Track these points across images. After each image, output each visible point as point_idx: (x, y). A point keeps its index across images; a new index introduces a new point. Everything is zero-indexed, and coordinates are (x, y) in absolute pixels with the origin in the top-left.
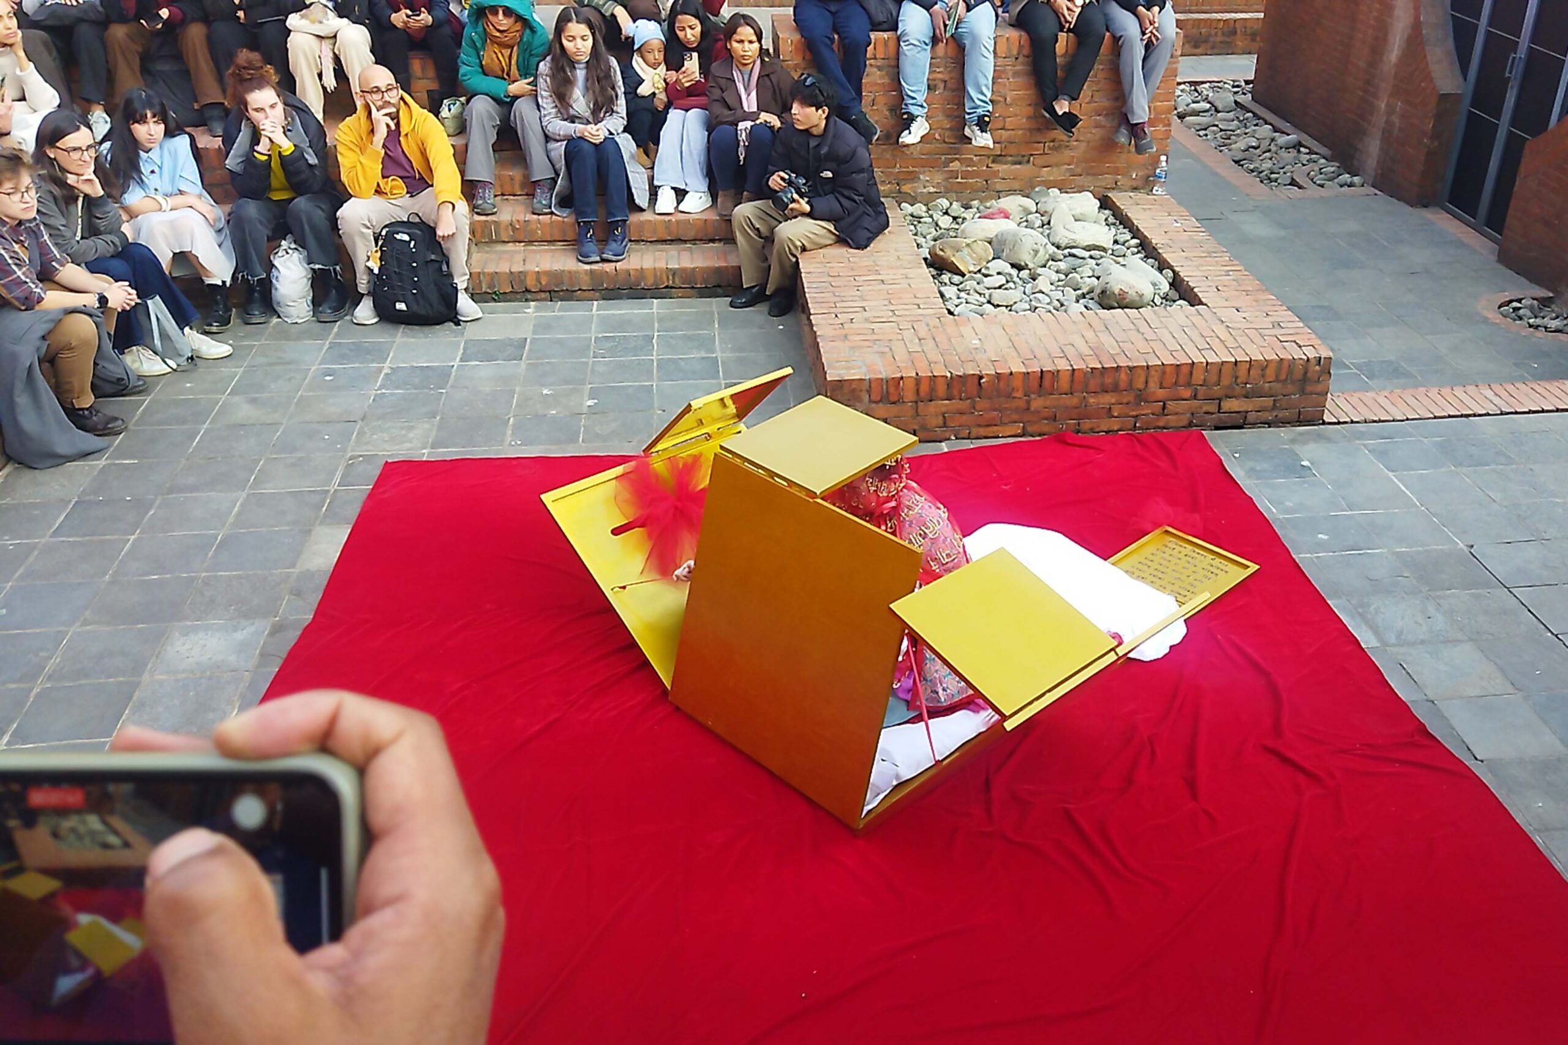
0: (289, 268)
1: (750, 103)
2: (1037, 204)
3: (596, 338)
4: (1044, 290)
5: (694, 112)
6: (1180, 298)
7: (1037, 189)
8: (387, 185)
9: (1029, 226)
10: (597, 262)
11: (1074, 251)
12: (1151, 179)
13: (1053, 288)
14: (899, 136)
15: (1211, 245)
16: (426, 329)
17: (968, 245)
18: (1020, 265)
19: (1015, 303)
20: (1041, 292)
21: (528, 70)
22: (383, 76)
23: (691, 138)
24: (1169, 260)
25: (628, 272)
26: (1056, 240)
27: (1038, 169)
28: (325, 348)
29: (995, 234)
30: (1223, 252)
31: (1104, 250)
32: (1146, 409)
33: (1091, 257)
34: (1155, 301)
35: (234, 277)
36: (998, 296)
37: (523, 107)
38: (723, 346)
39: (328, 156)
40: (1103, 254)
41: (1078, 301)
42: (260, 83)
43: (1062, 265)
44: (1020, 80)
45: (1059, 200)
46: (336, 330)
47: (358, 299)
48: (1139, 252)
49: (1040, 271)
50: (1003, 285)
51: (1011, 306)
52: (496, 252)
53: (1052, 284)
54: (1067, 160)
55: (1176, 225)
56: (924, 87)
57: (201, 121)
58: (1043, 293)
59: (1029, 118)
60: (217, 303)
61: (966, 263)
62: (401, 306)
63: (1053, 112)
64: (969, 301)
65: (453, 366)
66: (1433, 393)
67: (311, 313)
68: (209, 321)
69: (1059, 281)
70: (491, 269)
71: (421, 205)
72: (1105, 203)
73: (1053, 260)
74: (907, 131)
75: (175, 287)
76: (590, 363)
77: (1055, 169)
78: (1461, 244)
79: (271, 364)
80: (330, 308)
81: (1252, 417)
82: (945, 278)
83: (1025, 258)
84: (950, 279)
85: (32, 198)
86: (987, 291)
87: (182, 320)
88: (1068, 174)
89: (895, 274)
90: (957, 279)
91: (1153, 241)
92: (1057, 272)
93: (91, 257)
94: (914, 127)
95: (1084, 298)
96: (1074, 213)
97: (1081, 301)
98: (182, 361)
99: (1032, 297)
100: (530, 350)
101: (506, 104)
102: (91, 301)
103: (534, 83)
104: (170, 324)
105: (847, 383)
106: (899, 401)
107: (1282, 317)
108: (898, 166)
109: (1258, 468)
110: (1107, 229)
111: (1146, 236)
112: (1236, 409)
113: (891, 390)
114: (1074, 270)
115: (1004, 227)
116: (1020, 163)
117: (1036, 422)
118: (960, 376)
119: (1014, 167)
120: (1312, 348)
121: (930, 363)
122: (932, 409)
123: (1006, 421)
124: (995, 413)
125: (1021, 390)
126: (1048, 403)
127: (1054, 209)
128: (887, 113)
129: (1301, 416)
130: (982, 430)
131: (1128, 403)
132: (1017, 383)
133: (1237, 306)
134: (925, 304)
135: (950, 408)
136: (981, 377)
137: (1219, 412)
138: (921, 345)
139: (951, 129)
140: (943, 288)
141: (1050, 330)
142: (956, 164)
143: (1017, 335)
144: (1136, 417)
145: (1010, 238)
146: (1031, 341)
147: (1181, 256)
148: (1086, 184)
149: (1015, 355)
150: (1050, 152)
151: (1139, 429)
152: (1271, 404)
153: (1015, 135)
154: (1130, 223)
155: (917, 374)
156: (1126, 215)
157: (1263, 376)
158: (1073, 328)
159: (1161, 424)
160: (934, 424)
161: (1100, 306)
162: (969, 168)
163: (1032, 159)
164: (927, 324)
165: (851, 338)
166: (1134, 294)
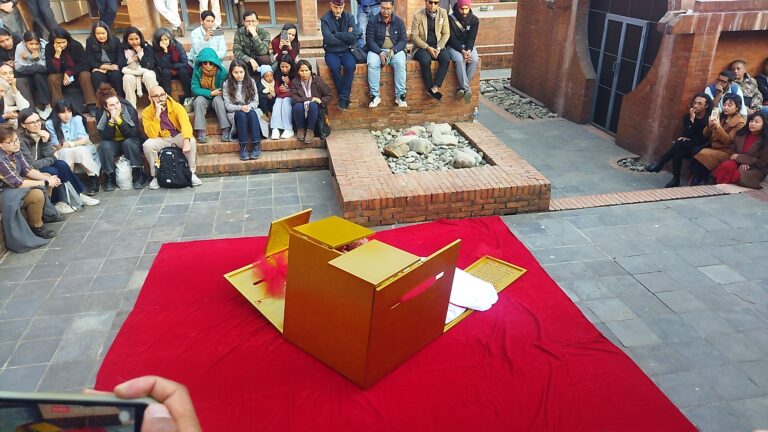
0: (123, 168)
1: (308, 94)
2: (426, 129)
5: (286, 99)
6: (486, 163)
7: (426, 123)
8: (163, 133)
9: (423, 137)
10: (248, 160)
11: (442, 146)
14: (369, 104)
16: (180, 190)
17: (399, 146)
18: (421, 153)
21: (219, 85)
22: (160, 90)
23: (285, 109)
24: (481, 148)
26: (434, 143)
27: (425, 115)
29: (409, 141)
30: (503, 144)
31: (454, 145)
32: (475, 208)
33: (449, 149)
34: (477, 165)
35: (100, 172)
37: (217, 100)
38: (301, 191)
39: (138, 123)
40: (454, 147)
41: (445, 166)
42: (111, 95)
43: (438, 152)
44: (417, 80)
45: (435, 126)
47: (151, 179)
48: (469, 146)
49: (429, 155)
50: (414, 161)
51: (418, 169)
52: (207, 158)
53: (434, 160)
54: (438, 111)
55: (483, 134)
56: (378, 85)
57: (87, 111)
58: (431, 164)
59: (421, 95)
60: (94, 183)
61: (398, 153)
62: (168, 181)
63: (431, 92)
64: (401, 168)
66: (594, 197)
67: (132, 185)
68: (90, 190)
69: (437, 159)
70: (205, 165)
71: (177, 140)
72: (454, 127)
73: (434, 150)
74: (372, 102)
75: (76, 177)
76: (246, 200)
77: (433, 115)
78: (599, 138)
79: (116, 207)
80: (140, 183)
81: (519, 210)
82: (390, 159)
83: (423, 150)
84: (392, 160)
85: (18, 143)
86: (408, 164)
87: (79, 191)
88: (438, 116)
89: (370, 159)
90: (395, 159)
91: (474, 141)
92: (436, 155)
93: (42, 166)
94: (375, 100)
95: (447, 164)
96: (441, 131)
98: (79, 207)
99: (426, 165)
101: (210, 99)
102: (42, 183)
103: (221, 91)
104: (74, 192)
105: (352, 202)
106: (373, 209)
107: (529, 169)
108: (369, 116)
109: (523, 230)
110: (455, 137)
111: (471, 139)
112: (513, 207)
113: (370, 204)
114: (443, 154)
115: (413, 138)
116: (418, 113)
117: (430, 215)
118: (398, 198)
119: (416, 115)
120: (542, 180)
121: (386, 193)
122: (387, 211)
123: (418, 215)
124: (413, 212)
125: (423, 202)
126: (435, 207)
127: (433, 131)
128: (364, 95)
129: (540, 208)
130: (408, 219)
131: (468, 206)
132: (422, 199)
133: (510, 165)
134: (383, 170)
135: (395, 211)
136: (407, 198)
137: (506, 208)
138: (382, 186)
139: (390, 100)
140: (389, 163)
141: (434, 178)
142: (393, 114)
143: (421, 180)
144: (471, 211)
145: (416, 142)
146: (427, 183)
147: (486, 147)
148: (446, 120)
149: (420, 188)
150: (430, 108)
151: (473, 216)
152: (527, 204)
153: (416, 102)
154: (464, 134)
155: (381, 198)
156: (463, 131)
157: (523, 193)
158: (444, 177)
159: (482, 214)
160: (389, 217)
161: (454, 168)
162: (398, 116)
163: (423, 111)
164: (384, 178)
165: (353, 184)
166: (468, 162)
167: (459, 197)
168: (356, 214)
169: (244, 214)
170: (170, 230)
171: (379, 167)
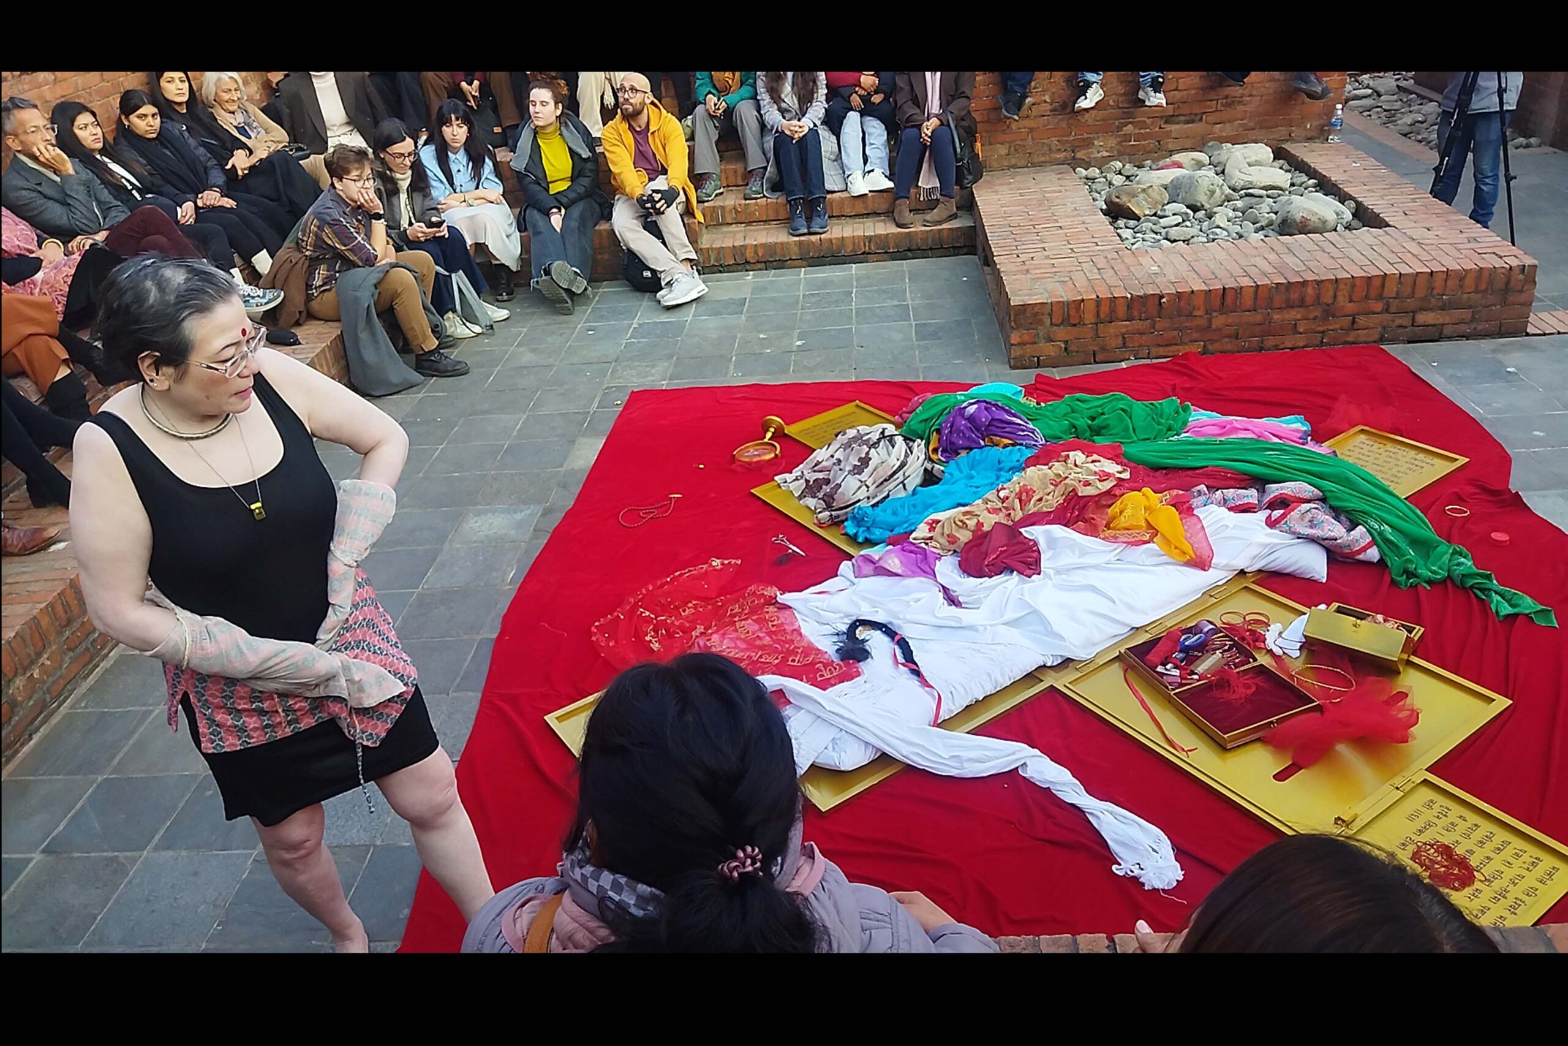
2: (1210, 157)
3: (803, 295)
4: (1221, 225)
6: (1364, 226)
7: (1210, 144)
10: (805, 234)
11: (1250, 191)
12: (1326, 128)
13: (1231, 223)
14: (1075, 103)
15: (1394, 178)
17: (1144, 190)
18: (1196, 206)
19: (1193, 237)
20: (1218, 227)
24: (1350, 193)
25: (831, 241)
26: (1229, 184)
27: (1209, 126)
28: (586, 310)
29: (1170, 180)
31: (1281, 189)
32: (1333, 325)
33: (1268, 196)
34: (1338, 229)
36: (1174, 232)
37: (744, 108)
38: (913, 295)
40: (1280, 192)
41: (1257, 232)
43: (1239, 204)
45: (1233, 150)
48: (1316, 191)
49: (1215, 210)
50: (1179, 223)
51: (1189, 240)
52: (722, 233)
53: (1229, 221)
54: (1239, 116)
55: (1354, 165)
58: (1221, 228)
59: (1200, 78)
61: (1141, 207)
65: (686, 319)
69: (1236, 217)
72: (1279, 154)
73: (1228, 201)
74: (1083, 97)
76: (798, 315)
77: (1228, 125)
81: (1448, 330)
82: (1121, 222)
83: (1202, 198)
84: (1125, 224)
86: (1163, 231)
88: (1240, 129)
90: (1132, 223)
91: (1333, 179)
92: (1234, 210)
94: (1091, 94)
95: (1263, 229)
96: (1248, 160)
97: (1261, 232)
99: (1208, 232)
100: (749, 306)
105: (1030, 307)
106: (1079, 323)
107: (1479, 233)
108: (1073, 134)
109: (1459, 375)
110: (1283, 172)
111: (1324, 176)
112: (1432, 322)
113: (1073, 313)
114: (1252, 208)
115: (1179, 174)
116: (1193, 122)
117: (1217, 341)
118: (1140, 297)
119: (1186, 126)
120: (1514, 257)
121: (1110, 287)
122: (1112, 331)
123: (1187, 340)
124: (1176, 333)
125: (1202, 309)
126: (1230, 320)
127: (1227, 159)
128: (1064, 84)
129: (1503, 329)
130: (1161, 349)
131: (1315, 318)
132: (1199, 301)
133: (1428, 226)
134: (1102, 241)
135: (1129, 328)
136: (1162, 297)
137: (1413, 325)
138: (1100, 274)
139: (1124, 94)
140: (1119, 231)
141: (1230, 255)
142: (1130, 125)
143: (1197, 261)
144: (1323, 332)
145: (1185, 181)
146: (1211, 265)
147: (1363, 190)
148: (1259, 138)
149: (1195, 276)
150: (1222, 108)
151: (1327, 344)
152: (1470, 316)
153: (1188, 95)
154: (1306, 167)
155: (1098, 297)
156: (1302, 160)
157: (1461, 286)
158: (1255, 252)
159: (1350, 339)
160: (1114, 345)
161: (1281, 235)
162: (1142, 131)
163: (1204, 117)
164: (1106, 258)
165: (1033, 272)
166: (1317, 220)
167: (1294, 295)
168: (1038, 334)
169: (792, 339)
170: (647, 366)
171: (1093, 237)
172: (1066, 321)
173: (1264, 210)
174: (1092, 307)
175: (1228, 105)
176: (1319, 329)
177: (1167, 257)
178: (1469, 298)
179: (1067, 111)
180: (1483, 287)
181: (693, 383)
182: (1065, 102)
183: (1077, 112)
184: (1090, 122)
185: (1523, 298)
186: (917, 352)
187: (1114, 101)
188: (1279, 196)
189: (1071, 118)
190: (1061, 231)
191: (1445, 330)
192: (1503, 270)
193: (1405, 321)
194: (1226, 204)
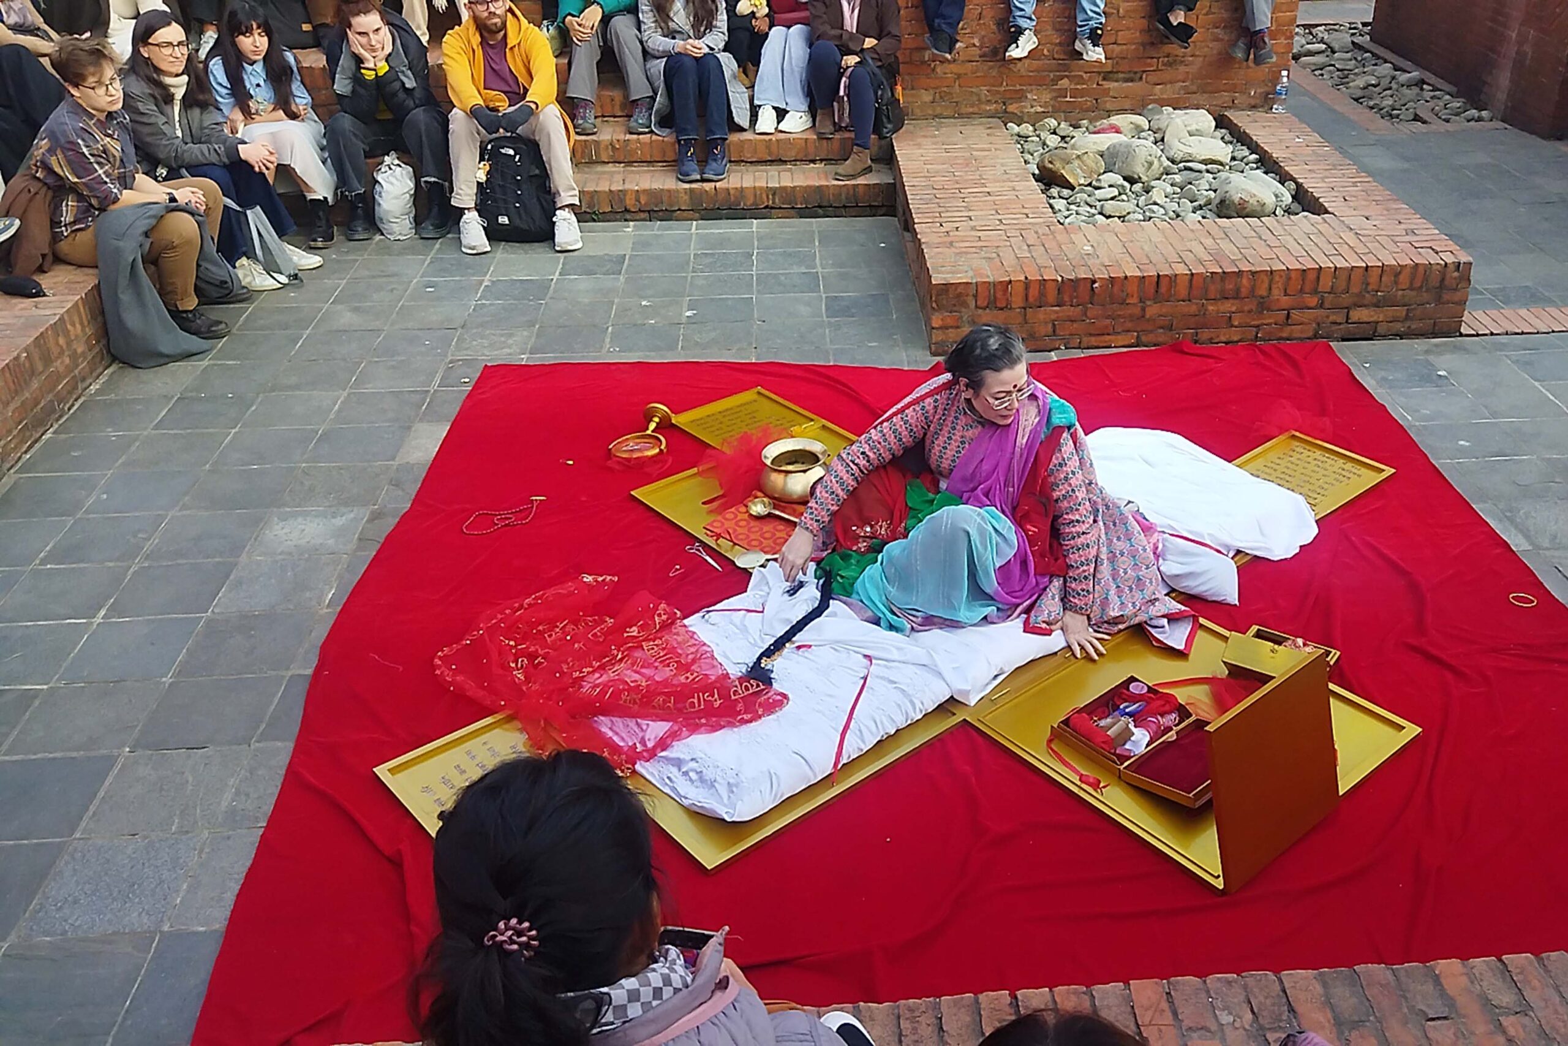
0: (392, 184)
1: (852, 22)
2: (1149, 122)
3: (695, 255)
4: (1159, 202)
5: (796, 29)
6: (1303, 210)
7: (1149, 107)
9: (1142, 140)
10: (697, 181)
11: (1190, 164)
12: (1271, 96)
13: (1168, 200)
14: (1006, 50)
15: (1336, 157)
16: (527, 246)
17: (1078, 157)
18: (1133, 178)
19: (1129, 213)
20: (1155, 203)
23: (793, 55)
24: (1291, 173)
25: (728, 189)
26: (1171, 154)
27: (1149, 87)
28: (427, 263)
29: (1106, 147)
30: (1349, 164)
31: (1221, 164)
32: (1269, 319)
33: (1208, 171)
34: (1277, 213)
35: (335, 193)
36: (1109, 207)
37: (623, 24)
38: (824, 262)
40: (1220, 167)
41: (1194, 212)
42: (365, 6)
43: (1178, 178)
45: (1173, 116)
46: (437, 246)
48: (1257, 169)
49: (1153, 183)
50: (1115, 197)
51: (1124, 217)
52: (597, 173)
53: (1166, 197)
54: (1180, 78)
55: (1297, 140)
58: (1158, 204)
59: (1140, 32)
60: (319, 218)
61: (1076, 176)
62: (504, 220)
63: (1167, 23)
64: (1081, 212)
65: (552, 279)
67: (414, 231)
68: (314, 236)
69: (1174, 194)
70: (589, 188)
72: (1221, 123)
73: (1167, 174)
74: (1014, 46)
75: (279, 200)
76: (689, 278)
77: (1169, 86)
79: (374, 277)
80: (432, 225)
81: (1381, 329)
82: (1054, 191)
83: (1139, 170)
84: (1059, 192)
86: (1098, 204)
88: (1183, 92)
89: (1002, 187)
90: (1066, 192)
91: (1274, 155)
92: (1172, 185)
94: (1022, 40)
95: (1201, 209)
96: (1190, 129)
97: (1198, 212)
99: (1145, 208)
100: (629, 265)
105: (953, 287)
106: (1006, 307)
107: (1416, 224)
108: (1005, 84)
109: (1391, 378)
110: (1224, 145)
111: (1266, 151)
112: (1366, 319)
113: (999, 295)
114: (1190, 183)
115: (1115, 141)
116: (1132, 81)
117: (1151, 332)
118: (1072, 280)
119: (1125, 85)
120: (1450, 254)
121: (1040, 268)
122: (1041, 316)
123: (1119, 330)
124: (1108, 321)
125: (1135, 296)
126: (1164, 310)
127: (1167, 126)
128: (994, 27)
129: (1437, 328)
130: (1093, 339)
131: (1250, 311)
132: (1133, 288)
133: (1367, 214)
134: (1033, 213)
135: (1060, 315)
136: (1094, 282)
137: (1347, 322)
138: (1030, 252)
139: (1060, 44)
140: (1051, 201)
141: (1166, 238)
142: (1065, 81)
143: (1132, 241)
144: (1257, 326)
145: (1122, 149)
146: (1146, 248)
147: (1305, 169)
148: (1201, 102)
149: (1129, 259)
150: (1163, 68)
151: (1261, 339)
152: (1404, 313)
153: (1127, 50)
154: (1248, 140)
155: (1026, 278)
156: (1244, 132)
157: (1396, 283)
158: (1191, 235)
159: (1284, 335)
160: (1043, 334)
161: (1220, 217)
162: (1078, 87)
163: (1144, 76)
164: (1036, 232)
165: (957, 245)
166: (1256, 203)
167: (1230, 286)
168: (962, 317)
169: (682, 308)
170: (502, 335)
171: (1023, 207)
172: (992, 304)
173: (1203, 187)
174: (1020, 289)
175: (1169, 64)
176: (1253, 323)
177: (1100, 236)
178: (1403, 296)
179: (998, 58)
180: (1417, 284)
181: (562, 358)
182: (995, 48)
183: (1009, 61)
184: (1023, 72)
185: (1457, 296)
186: (827, 331)
187: (1048, 51)
188: (1219, 171)
189: (1003, 65)
190: (989, 198)
191: (1379, 328)
192: (1439, 266)
193: (1341, 318)
194: (1164, 177)
